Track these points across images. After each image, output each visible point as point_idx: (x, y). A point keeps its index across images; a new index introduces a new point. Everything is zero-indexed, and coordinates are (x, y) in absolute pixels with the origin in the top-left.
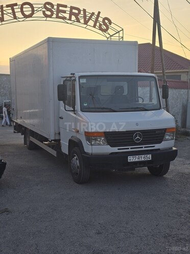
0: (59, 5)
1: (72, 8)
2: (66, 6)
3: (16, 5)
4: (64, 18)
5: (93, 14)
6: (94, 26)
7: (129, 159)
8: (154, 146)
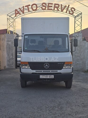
0: (49, 4)
1: (55, 4)
2: (52, 4)
3: (29, 5)
4: (51, 10)
5: (66, 6)
6: (66, 12)
7: (40, 76)
8: (57, 71)
